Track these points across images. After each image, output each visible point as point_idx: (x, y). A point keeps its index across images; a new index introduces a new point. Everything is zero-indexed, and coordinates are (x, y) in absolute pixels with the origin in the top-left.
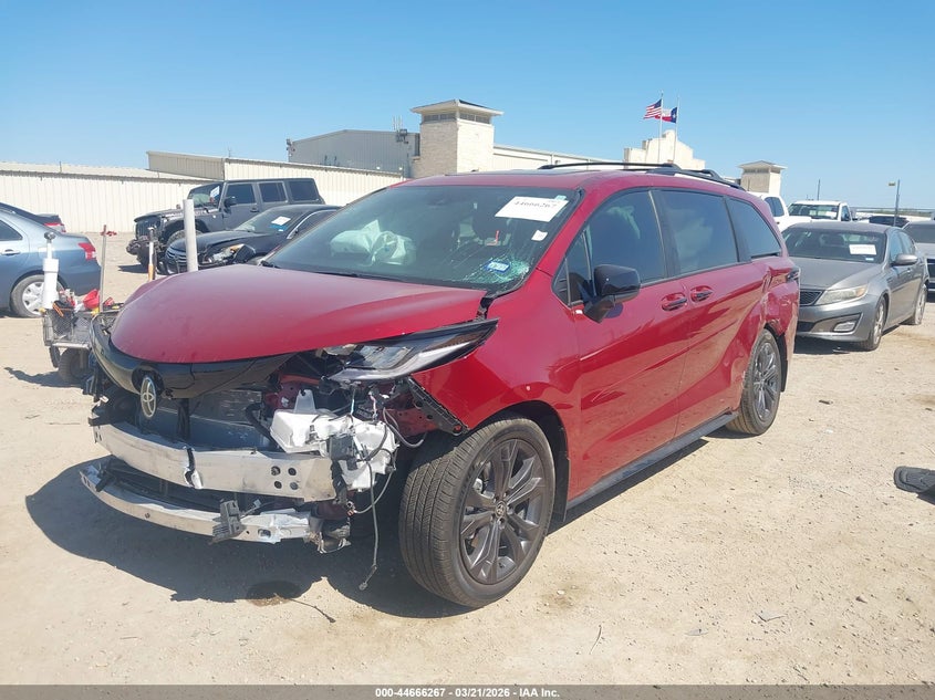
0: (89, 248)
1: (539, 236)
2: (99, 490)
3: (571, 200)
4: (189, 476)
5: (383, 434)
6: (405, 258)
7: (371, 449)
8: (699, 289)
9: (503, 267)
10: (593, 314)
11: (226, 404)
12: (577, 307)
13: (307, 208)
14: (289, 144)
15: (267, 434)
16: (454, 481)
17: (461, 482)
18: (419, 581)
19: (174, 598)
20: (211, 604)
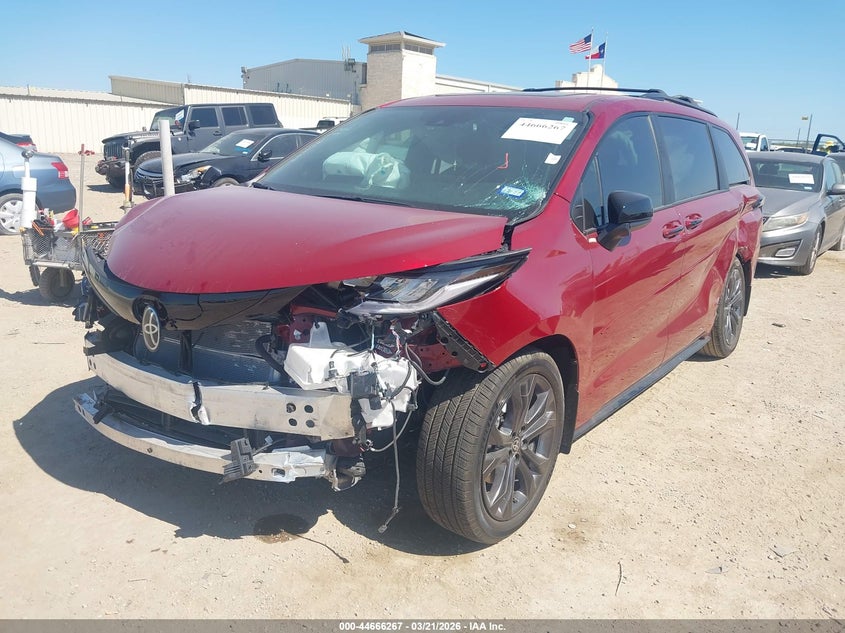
0: (61, 167)
1: (553, 159)
2: (97, 422)
3: (580, 124)
4: (195, 411)
5: (406, 372)
6: (399, 182)
7: (393, 387)
8: (691, 217)
9: (518, 192)
10: (607, 243)
11: (231, 335)
12: (590, 235)
13: (268, 132)
14: (243, 71)
15: (281, 368)
16: (478, 420)
17: (485, 421)
18: (436, 518)
19: (178, 534)
20: (218, 541)
